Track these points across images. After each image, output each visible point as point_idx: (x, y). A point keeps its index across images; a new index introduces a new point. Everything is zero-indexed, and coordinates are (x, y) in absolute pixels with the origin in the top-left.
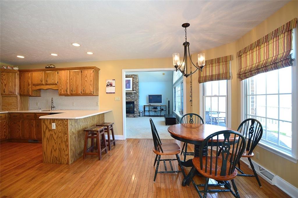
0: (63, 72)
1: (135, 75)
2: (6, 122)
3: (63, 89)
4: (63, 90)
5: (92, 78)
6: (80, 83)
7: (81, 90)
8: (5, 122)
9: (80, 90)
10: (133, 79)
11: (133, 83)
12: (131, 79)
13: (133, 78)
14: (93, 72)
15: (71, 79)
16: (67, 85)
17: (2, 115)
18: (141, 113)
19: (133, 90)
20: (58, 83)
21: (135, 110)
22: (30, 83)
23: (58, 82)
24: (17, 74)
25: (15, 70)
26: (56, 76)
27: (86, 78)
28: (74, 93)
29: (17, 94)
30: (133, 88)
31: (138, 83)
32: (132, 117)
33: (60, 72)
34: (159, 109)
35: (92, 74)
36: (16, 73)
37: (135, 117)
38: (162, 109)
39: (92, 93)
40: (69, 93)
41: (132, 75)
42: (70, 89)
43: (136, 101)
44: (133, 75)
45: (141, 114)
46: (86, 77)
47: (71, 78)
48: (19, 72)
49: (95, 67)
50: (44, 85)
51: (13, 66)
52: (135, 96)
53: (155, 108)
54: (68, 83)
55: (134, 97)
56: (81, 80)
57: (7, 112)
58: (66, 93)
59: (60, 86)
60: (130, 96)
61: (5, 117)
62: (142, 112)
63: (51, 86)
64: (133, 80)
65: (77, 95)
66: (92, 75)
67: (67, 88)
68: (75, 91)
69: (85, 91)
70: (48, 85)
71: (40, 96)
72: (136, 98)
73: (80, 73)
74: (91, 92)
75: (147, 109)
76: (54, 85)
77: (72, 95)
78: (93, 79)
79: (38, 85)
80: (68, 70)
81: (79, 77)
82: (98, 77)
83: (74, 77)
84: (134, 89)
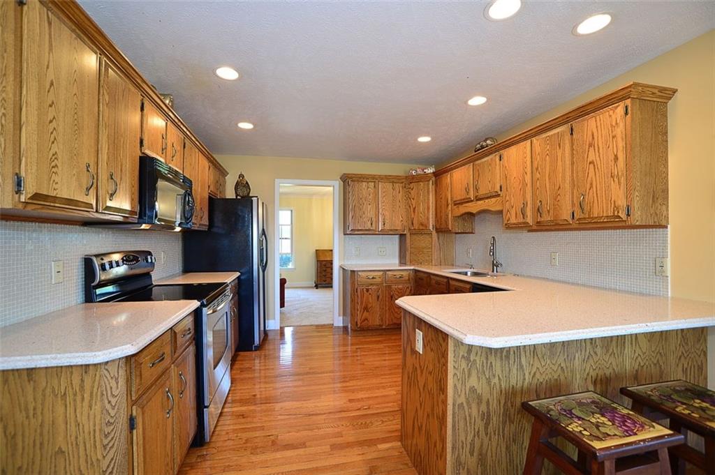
0: (513, 150)
2: (411, 290)
3: (514, 208)
4: (513, 212)
5: (621, 144)
6: (568, 179)
7: (573, 205)
8: (408, 288)
9: (569, 207)
14: (626, 113)
15: (537, 169)
16: (524, 192)
17: (404, 274)
20: (501, 190)
22: (449, 201)
23: (501, 187)
24: (431, 182)
25: (428, 174)
26: (498, 167)
27: (591, 149)
28: (546, 218)
29: (431, 227)
33: (505, 153)
35: (622, 125)
36: (429, 181)
39: (623, 216)
40: (529, 220)
42: (534, 204)
46: (590, 145)
47: (535, 165)
48: (434, 179)
49: (636, 85)
50: (472, 201)
51: (424, 167)
54: (529, 185)
56: (573, 164)
57: (412, 268)
58: (522, 220)
59: (507, 198)
61: (409, 280)
63: (486, 201)
65: (558, 226)
66: (619, 131)
67: (525, 205)
68: (551, 212)
69: (586, 208)
70: (480, 199)
71: (472, 233)
73: (567, 137)
74: (617, 208)
76: (493, 197)
77: (540, 227)
78: (629, 149)
79: (462, 203)
80: (525, 139)
81: (563, 154)
82: (666, 133)
83: (545, 160)
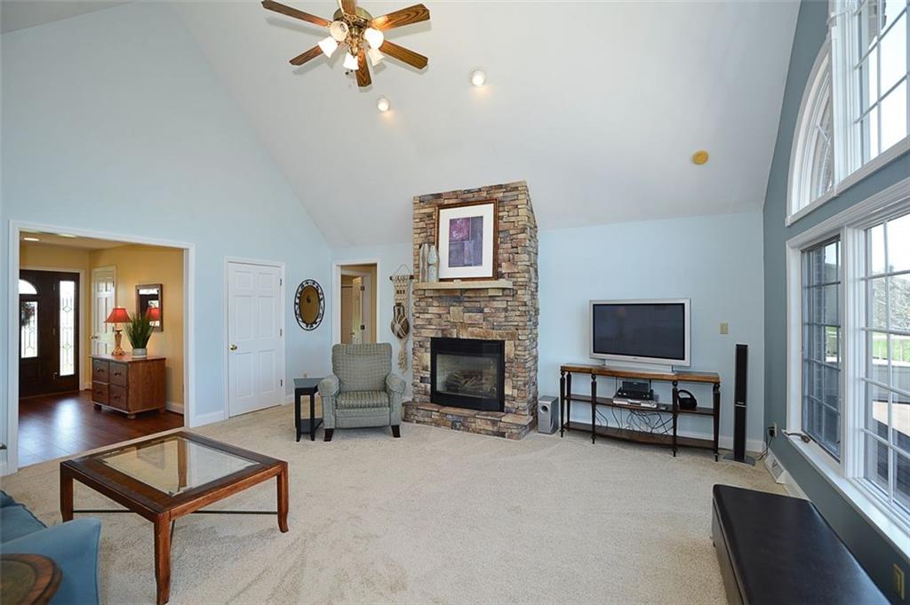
1: (506, 186)
10: (496, 211)
11: (497, 231)
12: (487, 211)
13: (498, 204)
18: (545, 408)
19: (497, 275)
21: (508, 391)
30: (496, 264)
31: (523, 231)
32: (488, 433)
34: (664, 396)
37: (502, 435)
38: (683, 400)
41: (491, 187)
43: (513, 336)
44: (500, 187)
45: (545, 417)
52: (506, 310)
53: (636, 389)
55: (503, 314)
60: (481, 311)
62: (548, 404)
64: (497, 218)
72: (515, 318)
75: (581, 387)
84: (504, 269)
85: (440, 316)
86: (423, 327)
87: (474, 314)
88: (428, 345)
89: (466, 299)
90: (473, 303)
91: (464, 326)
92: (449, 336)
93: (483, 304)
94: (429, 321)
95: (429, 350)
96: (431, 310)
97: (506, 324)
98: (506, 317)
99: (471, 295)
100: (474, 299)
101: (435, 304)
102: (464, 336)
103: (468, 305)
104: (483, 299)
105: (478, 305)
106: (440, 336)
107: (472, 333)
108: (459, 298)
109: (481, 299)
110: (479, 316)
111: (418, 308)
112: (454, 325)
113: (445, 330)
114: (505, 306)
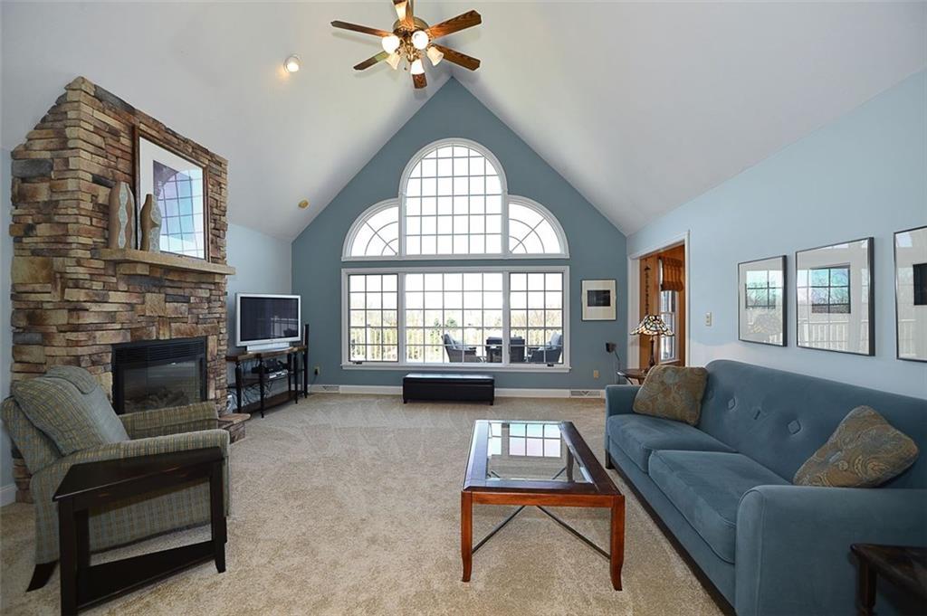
1: (212, 155)
13: (207, 172)
19: (209, 258)
21: (211, 394)
30: (208, 245)
43: (215, 330)
55: (207, 305)
85: (132, 306)
86: (99, 327)
87: (180, 304)
88: (108, 358)
89: (167, 283)
90: (176, 290)
91: (165, 321)
92: (145, 338)
93: (187, 292)
94: (112, 317)
95: (110, 367)
96: (113, 296)
97: (210, 316)
98: (209, 308)
99: (175, 279)
100: (179, 285)
101: (123, 286)
102: (165, 335)
103: (170, 291)
104: (188, 285)
105: (180, 292)
106: (129, 339)
107: (178, 331)
108: (160, 280)
109: (186, 284)
110: (184, 307)
111: (91, 293)
112: (151, 321)
113: (136, 329)
114: (208, 295)
